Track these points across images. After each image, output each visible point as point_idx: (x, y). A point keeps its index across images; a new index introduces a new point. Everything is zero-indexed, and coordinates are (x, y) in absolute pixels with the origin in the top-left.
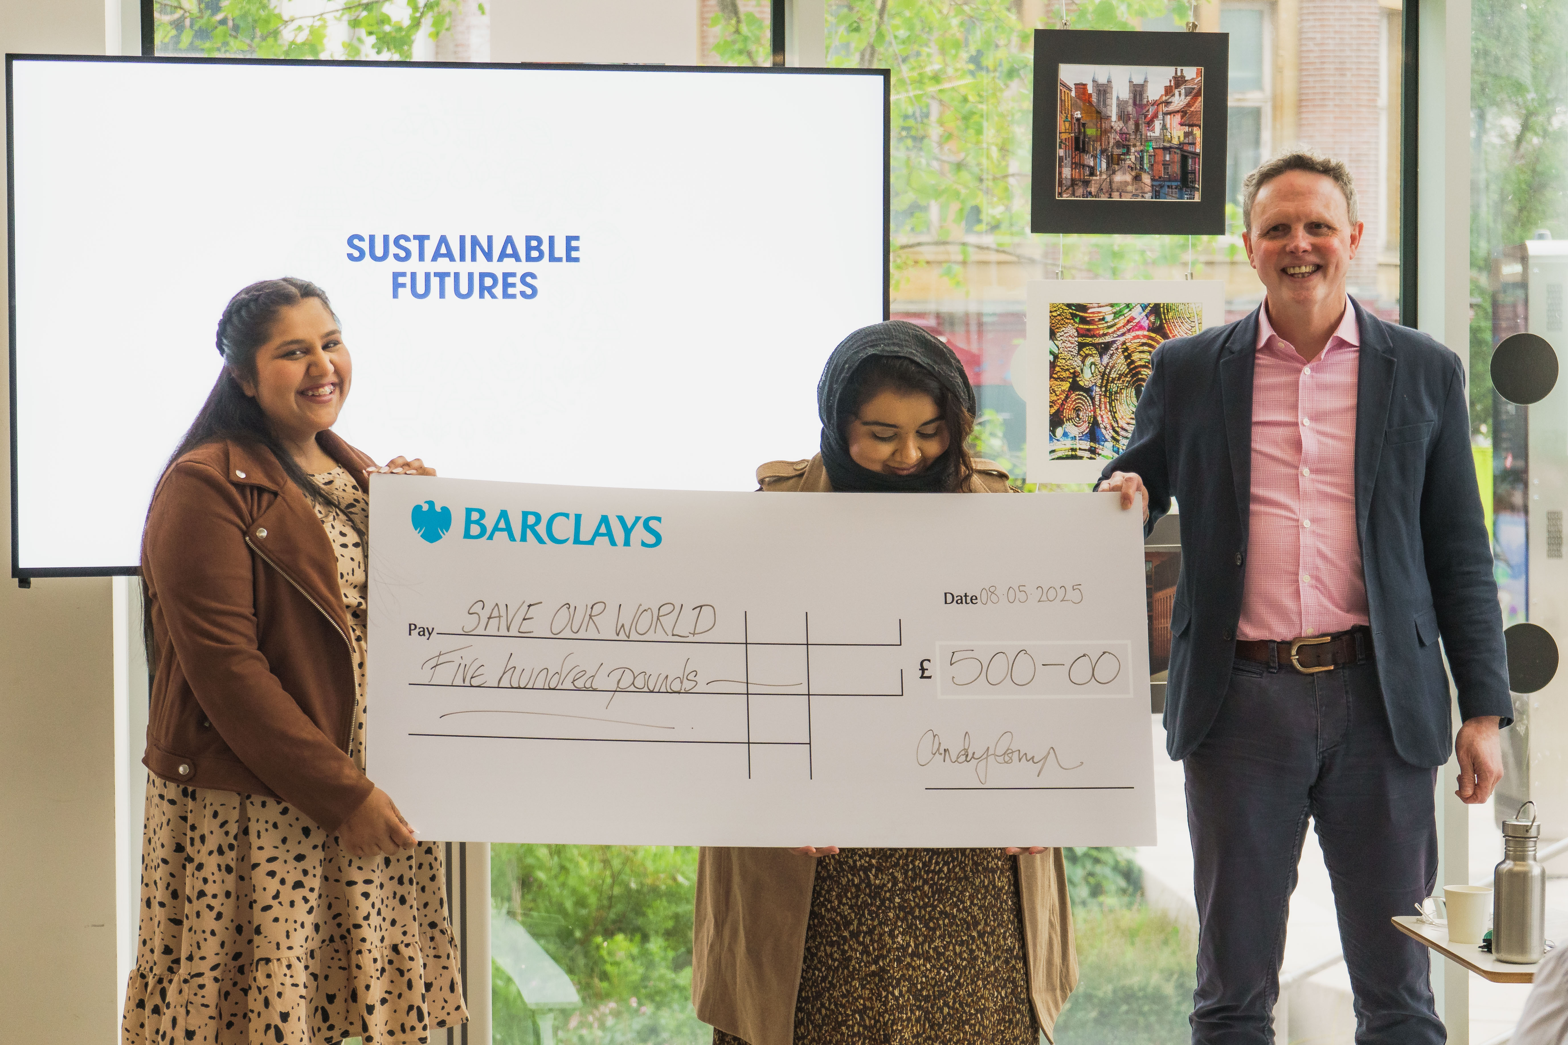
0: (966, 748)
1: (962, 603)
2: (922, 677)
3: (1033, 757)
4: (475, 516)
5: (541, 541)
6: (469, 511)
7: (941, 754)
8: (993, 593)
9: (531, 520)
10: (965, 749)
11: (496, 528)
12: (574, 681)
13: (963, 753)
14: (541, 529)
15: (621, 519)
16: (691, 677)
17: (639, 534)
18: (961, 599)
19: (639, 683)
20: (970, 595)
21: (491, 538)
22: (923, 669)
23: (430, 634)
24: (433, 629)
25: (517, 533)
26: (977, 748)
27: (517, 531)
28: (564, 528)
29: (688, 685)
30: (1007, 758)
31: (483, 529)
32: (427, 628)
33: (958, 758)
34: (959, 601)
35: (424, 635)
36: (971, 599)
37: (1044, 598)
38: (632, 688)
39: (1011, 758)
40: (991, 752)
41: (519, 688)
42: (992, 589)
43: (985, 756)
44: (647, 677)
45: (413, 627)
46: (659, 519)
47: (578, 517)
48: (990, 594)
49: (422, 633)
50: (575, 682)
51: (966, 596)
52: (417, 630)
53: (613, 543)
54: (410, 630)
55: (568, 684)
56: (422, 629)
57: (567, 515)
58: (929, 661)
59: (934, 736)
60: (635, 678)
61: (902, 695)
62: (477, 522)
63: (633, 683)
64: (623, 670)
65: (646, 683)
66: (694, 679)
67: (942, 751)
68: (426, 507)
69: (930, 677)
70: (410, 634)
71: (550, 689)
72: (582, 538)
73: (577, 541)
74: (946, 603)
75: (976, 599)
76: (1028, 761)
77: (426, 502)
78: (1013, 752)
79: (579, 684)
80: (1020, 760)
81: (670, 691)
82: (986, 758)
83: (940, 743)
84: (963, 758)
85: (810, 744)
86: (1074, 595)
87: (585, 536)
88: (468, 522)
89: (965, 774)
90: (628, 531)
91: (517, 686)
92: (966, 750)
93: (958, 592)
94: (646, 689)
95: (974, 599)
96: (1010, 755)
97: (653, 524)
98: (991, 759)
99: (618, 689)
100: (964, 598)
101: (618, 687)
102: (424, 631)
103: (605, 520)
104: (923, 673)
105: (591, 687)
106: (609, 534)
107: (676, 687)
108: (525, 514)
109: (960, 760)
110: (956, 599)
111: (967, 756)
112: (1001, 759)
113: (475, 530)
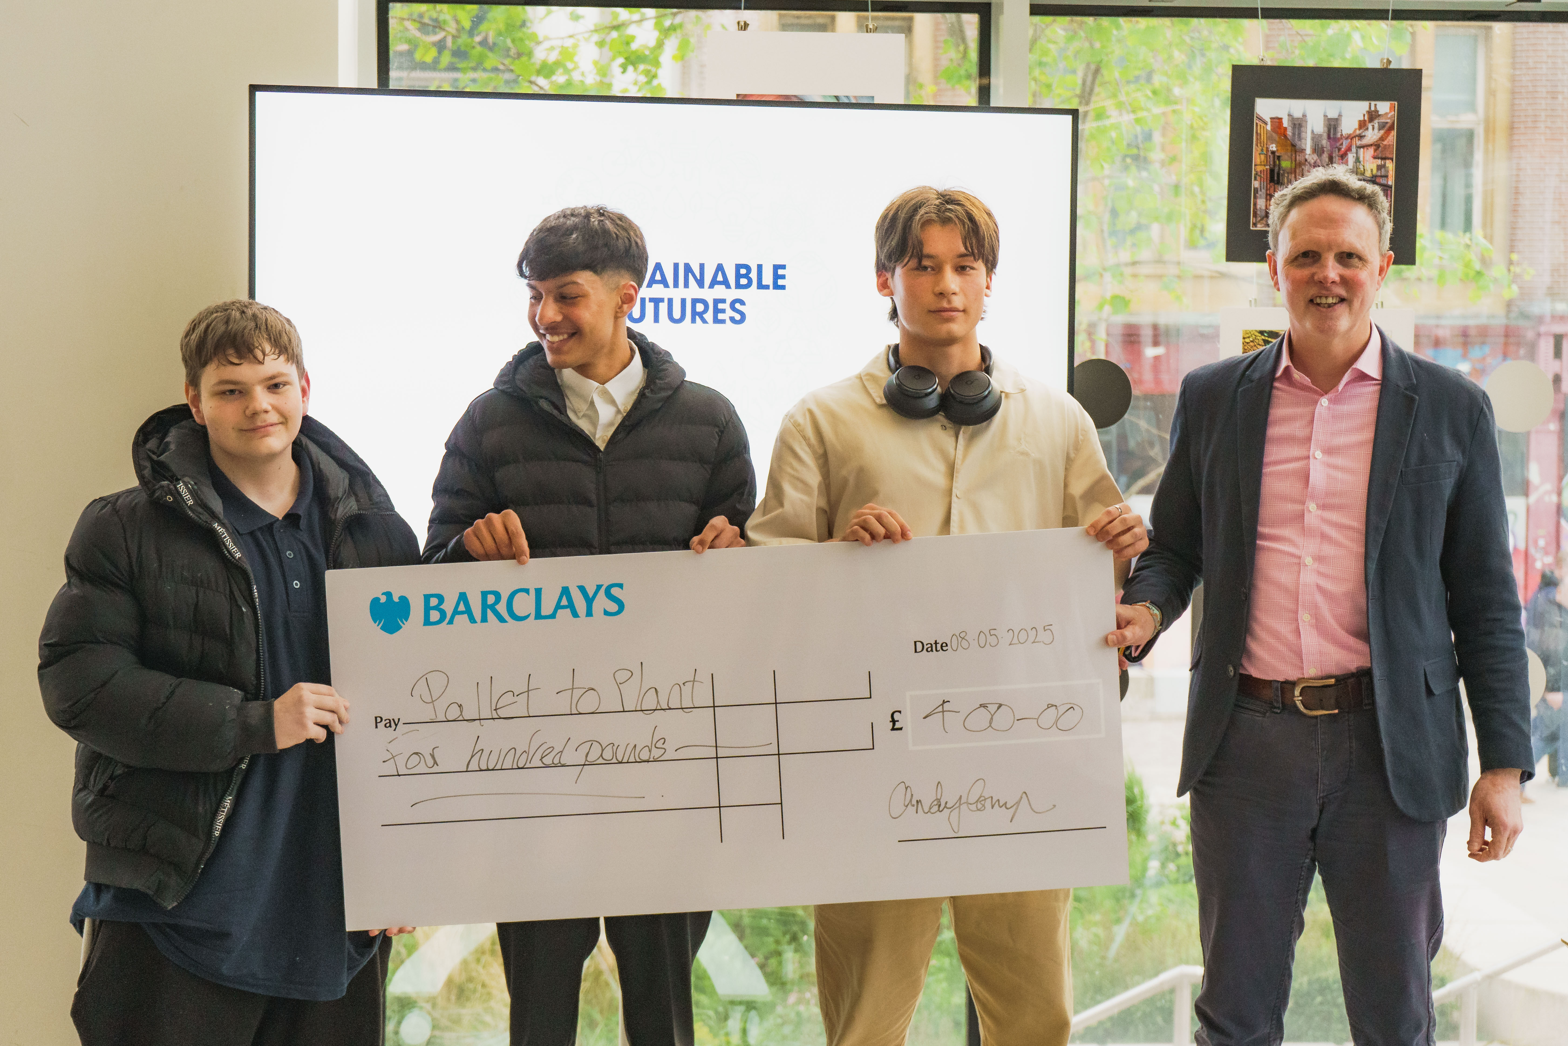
0: (939, 797)
1: (932, 650)
2: (893, 729)
3: (1006, 803)
5: (502, 620)
7: (913, 806)
8: (963, 638)
9: (491, 599)
10: (937, 799)
11: (456, 612)
12: (542, 758)
13: (935, 803)
14: (502, 608)
15: (582, 589)
16: (659, 745)
17: (602, 602)
18: (932, 647)
19: (608, 754)
20: (940, 642)
21: (451, 622)
22: (894, 721)
23: (396, 725)
24: (399, 719)
25: (477, 615)
26: (949, 798)
27: (477, 613)
28: (524, 605)
29: (656, 753)
30: (979, 806)
31: (443, 614)
32: (393, 719)
33: (930, 809)
34: (929, 649)
35: (390, 726)
36: (942, 646)
37: (1015, 641)
38: (601, 761)
39: (983, 805)
40: (964, 799)
41: (488, 770)
42: (962, 635)
43: (958, 805)
44: (615, 748)
45: (379, 720)
46: (620, 586)
47: (538, 592)
48: (960, 639)
49: (388, 725)
50: (543, 760)
51: (936, 643)
52: (384, 723)
53: (575, 614)
54: (377, 723)
55: (536, 762)
56: (388, 721)
57: (527, 591)
58: (900, 712)
59: (906, 788)
60: (603, 750)
61: (873, 749)
63: (601, 755)
64: (591, 743)
65: (615, 754)
66: (663, 746)
67: (914, 802)
69: (901, 729)
70: (377, 727)
71: (519, 768)
72: (543, 613)
73: (538, 616)
74: (916, 651)
75: (947, 646)
76: (1001, 807)
78: (985, 799)
79: (548, 760)
80: (993, 807)
81: (639, 760)
82: (959, 807)
83: (912, 795)
84: (935, 809)
85: (781, 804)
86: (1045, 636)
87: (547, 609)
89: (938, 823)
90: (589, 601)
91: (485, 768)
92: (939, 800)
93: (928, 640)
94: (614, 761)
95: (944, 646)
96: (983, 802)
97: (615, 591)
98: (964, 807)
99: (587, 763)
100: (934, 646)
101: (586, 760)
102: (390, 723)
103: (565, 591)
104: (894, 725)
105: (560, 763)
106: (571, 606)
107: (645, 755)
108: (484, 594)
109: (932, 811)
110: (926, 647)
111: (939, 805)
112: (973, 807)
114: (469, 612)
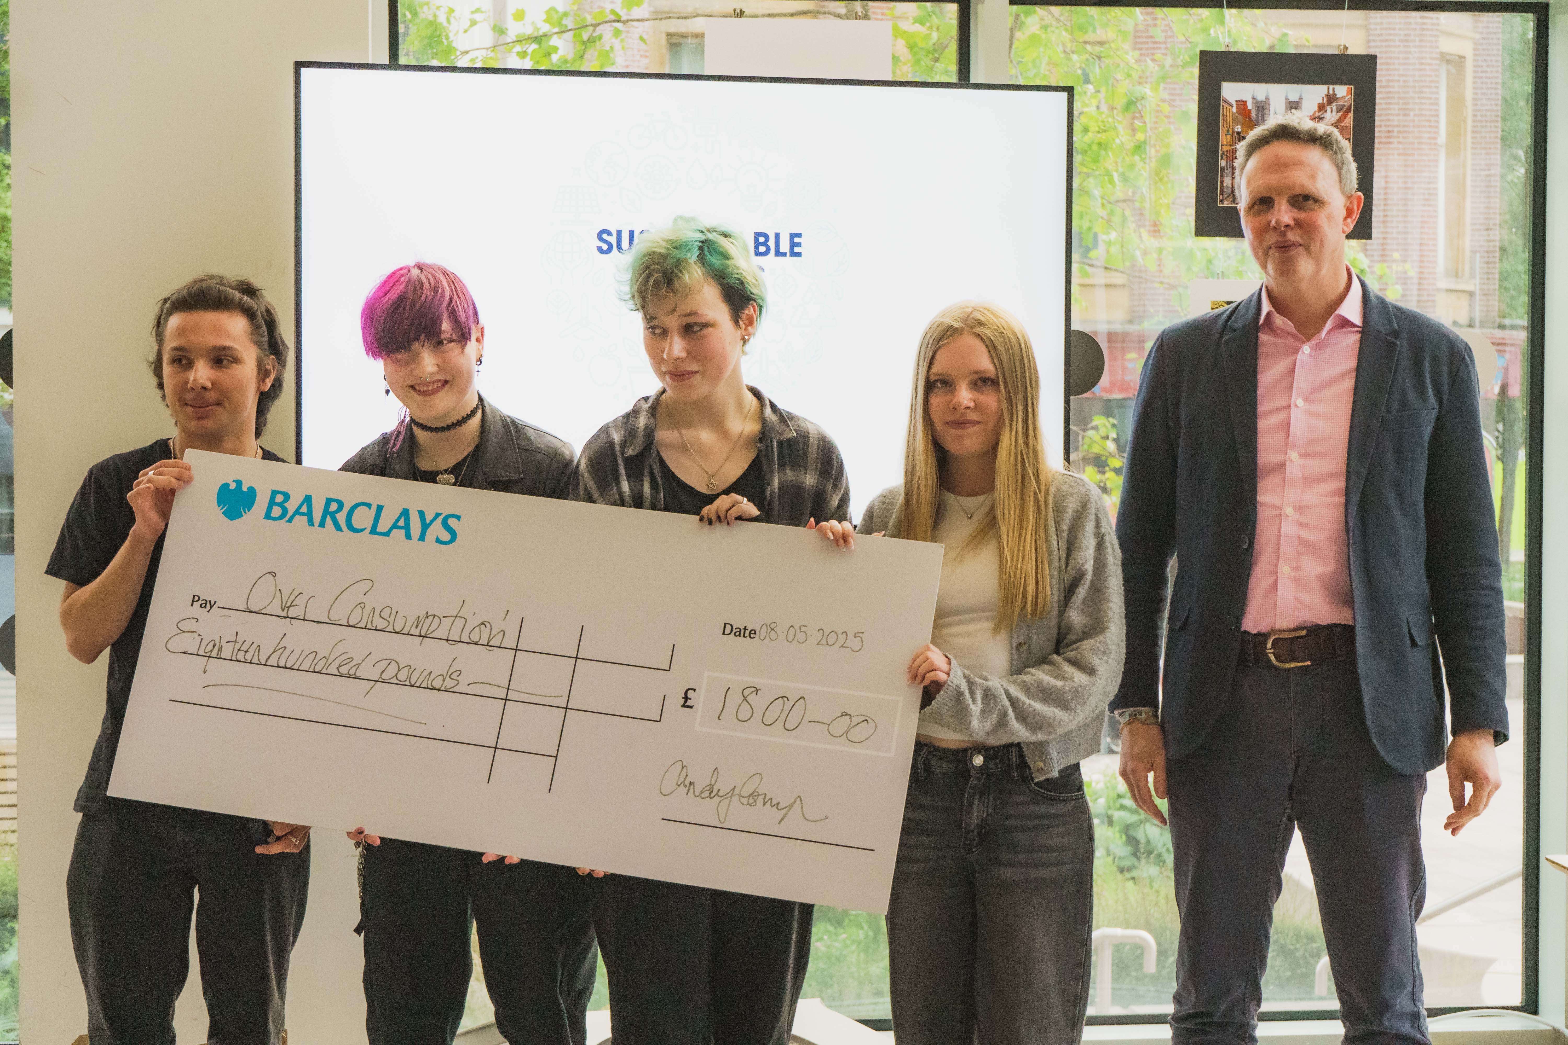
0: (713, 783)
1: (739, 635)
2: (684, 706)
3: (778, 804)
4: (279, 498)
5: (338, 528)
6: (274, 493)
7: (686, 786)
8: (773, 629)
10: (710, 785)
11: (297, 512)
12: (340, 666)
13: (708, 788)
15: (421, 514)
16: (454, 676)
18: (740, 632)
19: (402, 676)
20: (749, 628)
21: (290, 521)
22: (686, 698)
23: (211, 607)
24: (215, 602)
26: (723, 786)
27: (317, 517)
29: (449, 683)
30: (751, 801)
31: (285, 511)
32: (210, 601)
33: (702, 793)
34: (737, 634)
35: (205, 607)
36: (750, 633)
37: (824, 642)
38: (394, 680)
39: (755, 801)
40: (737, 791)
41: (285, 667)
42: (773, 626)
43: (730, 795)
44: (411, 671)
45: (196, 598)
48: (769, 629)
49: (203, 605)
50: (340, 668)
51: (745, 629)
52: (200, 602)
54: (193, 601)
55: (333, 670)
56: (204, 602)
57: (369, 506)
58: (694, 690)
59: (683, 768)
60: (399, 671)
61: (660, 721)
62: (279, 505)
63: (396, 676)
64: (390, 661)
65: (409, 677)
66: (457, 678)
67: (687, 783)
68: (233, 486)
69: (691, 707)
70: (192, 605)
71: (315, 672)
73: (374, 531)
74: (724, 633)
75: (755, 633)
76: (772, 806)
77: (234, 481)
78: (758, 795)
79: (345, 670)
80: (764, 805)
81: (430, 687)
82: (731, 797)
83: (687, 775)
84: (707, 794)
85: (556, 757)
86: (855, 643)
87: (382, 527)
88: (272, 503)
89: (705, 810)
91: (283, 666)
92: (712, 786)
93: (738, 624)
94: (407, 683)
95: (753, 633)
96: (755, 798)
98: (735, 799)
99: (380, 680)
100: (742, 631)
101: (380, 677)
102: (206, 604)
104: (686, 702)
105: (355, 675)
106: (407, 528)
107: (437, 684)
108: (329, 501)
109: (703, 795)
110: (734, 631)
111: (711, 791)
112: (745, 801)
113: (276, 511)
114: (309, 515)
